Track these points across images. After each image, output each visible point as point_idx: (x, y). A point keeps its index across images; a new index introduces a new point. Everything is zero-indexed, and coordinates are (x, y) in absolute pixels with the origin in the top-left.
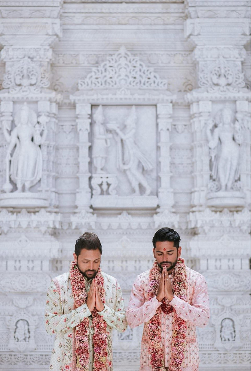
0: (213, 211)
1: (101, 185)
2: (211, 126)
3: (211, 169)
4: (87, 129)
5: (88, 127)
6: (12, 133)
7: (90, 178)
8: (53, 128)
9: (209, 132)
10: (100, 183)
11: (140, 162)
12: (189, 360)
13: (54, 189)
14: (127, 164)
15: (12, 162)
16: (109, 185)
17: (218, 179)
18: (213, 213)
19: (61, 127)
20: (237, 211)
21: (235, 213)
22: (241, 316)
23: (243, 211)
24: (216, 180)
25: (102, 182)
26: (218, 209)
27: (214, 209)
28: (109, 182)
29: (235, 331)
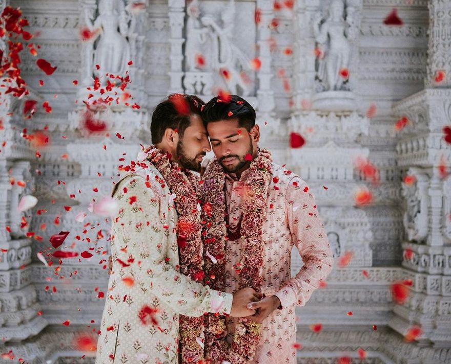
0: (318, 115)
1: (194, 85)
2: (318, 21)
3: (317, 70)
4: (180, 25)
5: (182, 22)
6: (95, 23)
7: (183, 78)
8: (143, 20)
9: (316, 27)
10: (193, 82)
11: (238, 61)
12: (270, 332)
13: (142, 88)
14: (224, 62)
15: (95, 56)
16: (203, 85)
17: (325, 79)
18: (319, 117)
19: (152, 24)
20: (345, 116)
21: (343, 118)
22: (347, 230)
23: (351, 116)
24: (323, 81)
25: (196, 82)
26: (324, 114)
27: (319, 113)
28: (204, 82)
29: (339, 247)
